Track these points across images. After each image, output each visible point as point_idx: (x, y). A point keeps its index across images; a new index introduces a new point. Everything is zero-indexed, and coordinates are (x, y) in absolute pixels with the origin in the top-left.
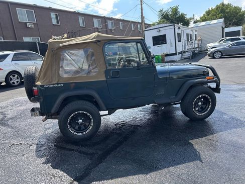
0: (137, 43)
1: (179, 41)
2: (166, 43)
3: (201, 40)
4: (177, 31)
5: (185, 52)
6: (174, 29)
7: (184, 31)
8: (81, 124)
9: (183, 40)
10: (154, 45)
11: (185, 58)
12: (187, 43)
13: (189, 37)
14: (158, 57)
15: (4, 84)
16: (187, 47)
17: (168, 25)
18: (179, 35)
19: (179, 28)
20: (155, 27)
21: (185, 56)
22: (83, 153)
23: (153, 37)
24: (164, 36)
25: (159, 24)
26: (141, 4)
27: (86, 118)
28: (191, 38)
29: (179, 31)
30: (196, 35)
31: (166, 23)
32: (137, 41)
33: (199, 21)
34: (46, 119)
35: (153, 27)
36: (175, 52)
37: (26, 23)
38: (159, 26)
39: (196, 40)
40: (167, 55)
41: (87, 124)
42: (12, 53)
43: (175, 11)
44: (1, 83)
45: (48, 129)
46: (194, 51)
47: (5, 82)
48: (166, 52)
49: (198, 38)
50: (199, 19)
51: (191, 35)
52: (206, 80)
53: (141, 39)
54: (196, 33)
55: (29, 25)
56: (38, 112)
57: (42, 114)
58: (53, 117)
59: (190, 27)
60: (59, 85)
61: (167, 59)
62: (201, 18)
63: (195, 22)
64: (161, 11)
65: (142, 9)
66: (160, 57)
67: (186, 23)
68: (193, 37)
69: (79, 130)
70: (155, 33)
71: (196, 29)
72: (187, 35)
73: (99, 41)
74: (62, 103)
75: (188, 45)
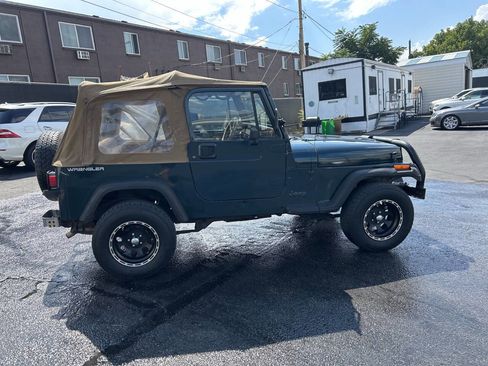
0: (253, 92)
1: (373, 92)
2: (345, 96)
3: (421, 92)
4: (369, 73)
5: (384, 115)
6: (363, 68)
7: (384, 73)
8: (138, 246)
9: (381, 92)
10: (321, 99)
11: (385, 128)
12: (391, 98)
13: (395, 86)
14: (328, 124)
15: (22, 164)
16: (389, 106)
17: (350, 60)
18: (373, 80)
19: (373, 67)
21: (386, 124)
22: (135, 302)
23: (320, 84)
24: (343, 82)
25: (334, 57)
26: (301, 19)
27: (147, 236)
28: (399, 87)
29: (373, 73)
30: (410, 82)
31: (350, 56)
32: (254, 90)
33: (421, 54)
34: (74, 232)
35: (316, 65)
36: (362, 115)
37: (75, 51)
38: (334, 62)
39: (410, 91)
40: (347, 120)
41: (149, 246)
42: (39, 107)
43: (369, 33)
44: (18, 162)
45: (80, 253)
46: (404, 114)
47: (24, 160)
48: (344, 115)
49: (413, 89)
50: (420, 50)
51: (398, 81)
52: (393, 170)
53: (262, 86)
54: (411, 78)
55: (80, 55)
57: (64, 223)
58: (87, 229)
59: (398, 65)
60: (97, 169)
61: (345, 127)
62: (425, 49)
63: (411, 57)
64: (341, 32)
65: (301, 29)
66: (332, 123)
67: (391, 57)
68: (404, 86)
69: (133, 258)
70: (325, 76)
71: (411, 69)
72: (391, 80)
73: (177, 88)
74: (102, 203)
75: (391, 101)
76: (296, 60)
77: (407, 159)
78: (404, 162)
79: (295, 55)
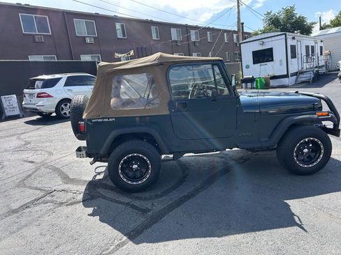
0: (213, 65)
1: (294, 56)
2: (272, 60)
3: (330, 55)
4: (290, 42)
5: (302, 73)
6: (286, 39)
7: (302, 42)
8: (137, 170)
9: (300, 56)
10: (254, 63)
11: (303, 82)
12: (307, 60)
13: (310, 51)
14: (261, 81)
16: (306, 66)
17: (276, 34)
18: (293, 48)
19: (293, 38)
20: (257, 37)
21: (303, 79)
23: (253, 52)
24: (271, 50)
25: (264, 32)
26: (238, 6)
27: (143, 163)
28: (313, 52)
29: (294, 43)
30: (321, 48)
31: (275, 31)
32: (213, 63)
33: (328, 26)
34: (95, 161)
35: (254, 38)
36: (286, 73)
37: (84, 37)
38: (263, 36)
39: (321, 54)
40: (274, 78)
41: (144, 171)
42: (64, 77)
43: (289, 13)
44: (52, 113)
45: (99, 174)
46: (318, 71)
47: (56, 112)
48: (272, 74)
49: (325, 52)
50: (329, 23)
51: (313, 47)
52: (316, 116)
53: (219, 60)
54: (322, 44)
55: (88, 40)
56: (84, 152)
57: (89, 155)
58: (103, 159)
59: (312, 35)
60: (110, 120)
61: (272, 83)
62: (332, 22)
63: (321, 28)
64: (269, 13)
65: (239, 13)
66: (263, 80)
67: (306, 30)
68: (317, 51)
69: (134, 178)
70: (257, 47)
71: (322, 38)
72: (307, 47)
75: (307, 62)
76: (235, 36)
77: (326, 108)
78: (323, 110)
79: (234, 32)
